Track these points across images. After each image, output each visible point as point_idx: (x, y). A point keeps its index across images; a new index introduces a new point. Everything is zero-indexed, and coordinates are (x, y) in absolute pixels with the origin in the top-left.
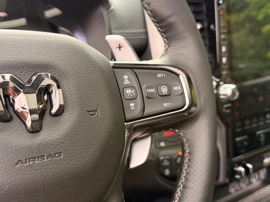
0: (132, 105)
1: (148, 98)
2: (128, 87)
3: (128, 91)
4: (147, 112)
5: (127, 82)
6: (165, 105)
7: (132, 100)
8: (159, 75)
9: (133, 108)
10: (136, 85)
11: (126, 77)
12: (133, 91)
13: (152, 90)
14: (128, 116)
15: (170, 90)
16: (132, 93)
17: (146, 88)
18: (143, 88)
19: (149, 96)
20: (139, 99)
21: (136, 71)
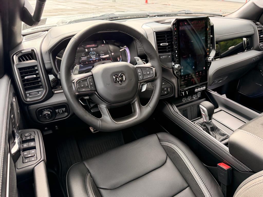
2: (139, 73)
6: (148, 76)
7: (140, 76)
8: (147, 69)
11: (139, 70)
15: (150, 73)
17: (144, 72)
19: (145, 75)
20: (142, 75)
21: (141, 68)
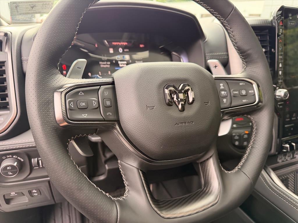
0: (225, 100)
1: (234, 97)
2: (223, 90)
3: (223, 93)
4: (233, 104)
5: (222, 87)
6: (244, 101)
7: (225, 97)
8: (241, 84)
9: (225, 102)
10: (227, 89)
11: (221, 85)
12: (226, 92)
13: (237, 92)
14: (222, 106)
15: (247, 92)
16: (225, 94)
17: (233, 91)
18: (232, 91)
19: (235, 96)
20: (229, 97)
21: (227, 81)
